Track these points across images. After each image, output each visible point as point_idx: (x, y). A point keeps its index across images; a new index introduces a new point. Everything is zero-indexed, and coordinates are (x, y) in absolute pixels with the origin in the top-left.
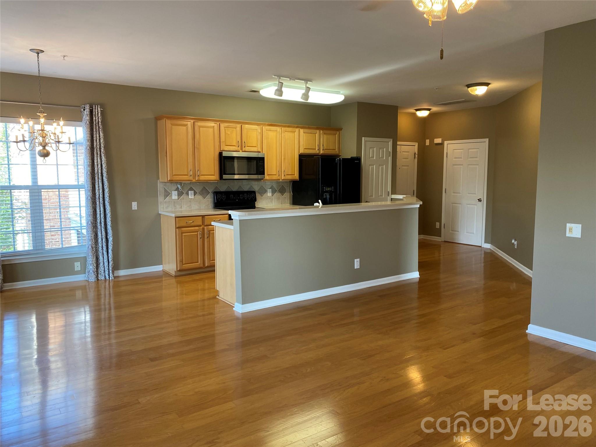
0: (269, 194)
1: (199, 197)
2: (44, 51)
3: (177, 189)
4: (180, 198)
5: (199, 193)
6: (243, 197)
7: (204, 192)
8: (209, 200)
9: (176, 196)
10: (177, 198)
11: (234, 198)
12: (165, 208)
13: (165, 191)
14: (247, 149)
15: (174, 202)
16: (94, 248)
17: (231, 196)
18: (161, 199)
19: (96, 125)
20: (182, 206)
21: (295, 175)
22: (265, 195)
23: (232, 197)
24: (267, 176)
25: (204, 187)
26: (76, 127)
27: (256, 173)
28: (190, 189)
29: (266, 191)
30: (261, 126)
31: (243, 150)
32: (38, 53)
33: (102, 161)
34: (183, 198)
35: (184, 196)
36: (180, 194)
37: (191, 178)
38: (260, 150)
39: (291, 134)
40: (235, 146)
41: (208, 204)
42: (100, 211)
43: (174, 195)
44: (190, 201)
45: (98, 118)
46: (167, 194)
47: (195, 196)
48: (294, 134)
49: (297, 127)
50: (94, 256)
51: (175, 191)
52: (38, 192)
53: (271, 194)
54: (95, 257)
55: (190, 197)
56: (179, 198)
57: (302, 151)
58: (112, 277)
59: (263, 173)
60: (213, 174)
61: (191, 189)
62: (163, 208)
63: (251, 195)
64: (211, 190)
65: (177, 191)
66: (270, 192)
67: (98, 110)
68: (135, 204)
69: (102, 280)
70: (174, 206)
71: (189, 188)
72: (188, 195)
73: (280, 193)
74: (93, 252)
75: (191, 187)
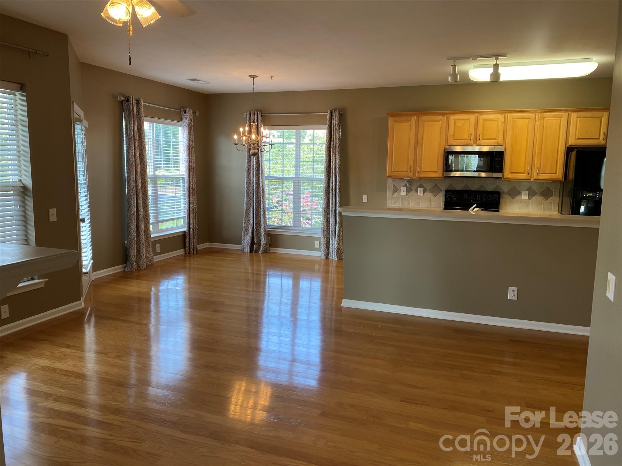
0: (525, 196)
1: (429, 195)
2: (258, 76)
3: (406, 186)
4: (409, 194)
5: (429, 190)
6: (480, 198)
7: (435, 190)
8: (440, 198)
9: (404, 192)
10: (405, 195)
11: (469, 198)
12: (392, 203)
13: (394, 186)
14: (483, 142)
15: (402, 198)
16: (325, 231)
17: (465, 195)
18: (389, 193)
19: (334, 127)
20: (410, 203)
21: (557, 173)
22: (518, 198)
23: (466, 197)
24: (510, 174)
25: (436, 184)
26: (315, 130)
27: (489, 170)
28: (419, 186)
29: (519, 193)
30: (507, 114)
31: (477, 144)
32: (254, 78)
33: (336, 159)
34: (412, 195)
35: (413, 193)
36: (408, 191)
37: (411, 175)
38: (501, 142)
39: (555, 122)
40: (466, 139)
41: (439, 203)
42: (332, 201)
43: (403, 192)
44: (419, 199)
45: (336, 121)
46: (396, 190)
47: (425, 194)
48: (559, 120)
49: (566, 111)
50: (324, 238)
51: (404, 187)
52: (298, 183)
53: (528, 196)
54: (326, 238)
55: (419, 194)
56: (407, 194)
57: (572, 142)
58: (336, 258)
59: (500, 170)
60: (436, 171)
61: (421, 186)
62: (391, 202)
63: (493, 196)
64: (444, 188)
65: (406, 188)
66: (525, 194)
67: (336, 115)
68: (365, 198)
69: (330, 259)
70: (402, 202)
71: (419, 184)
72: (417, 192)
73: (543, 196)
74: (324, 234)
75: (421, 184)
